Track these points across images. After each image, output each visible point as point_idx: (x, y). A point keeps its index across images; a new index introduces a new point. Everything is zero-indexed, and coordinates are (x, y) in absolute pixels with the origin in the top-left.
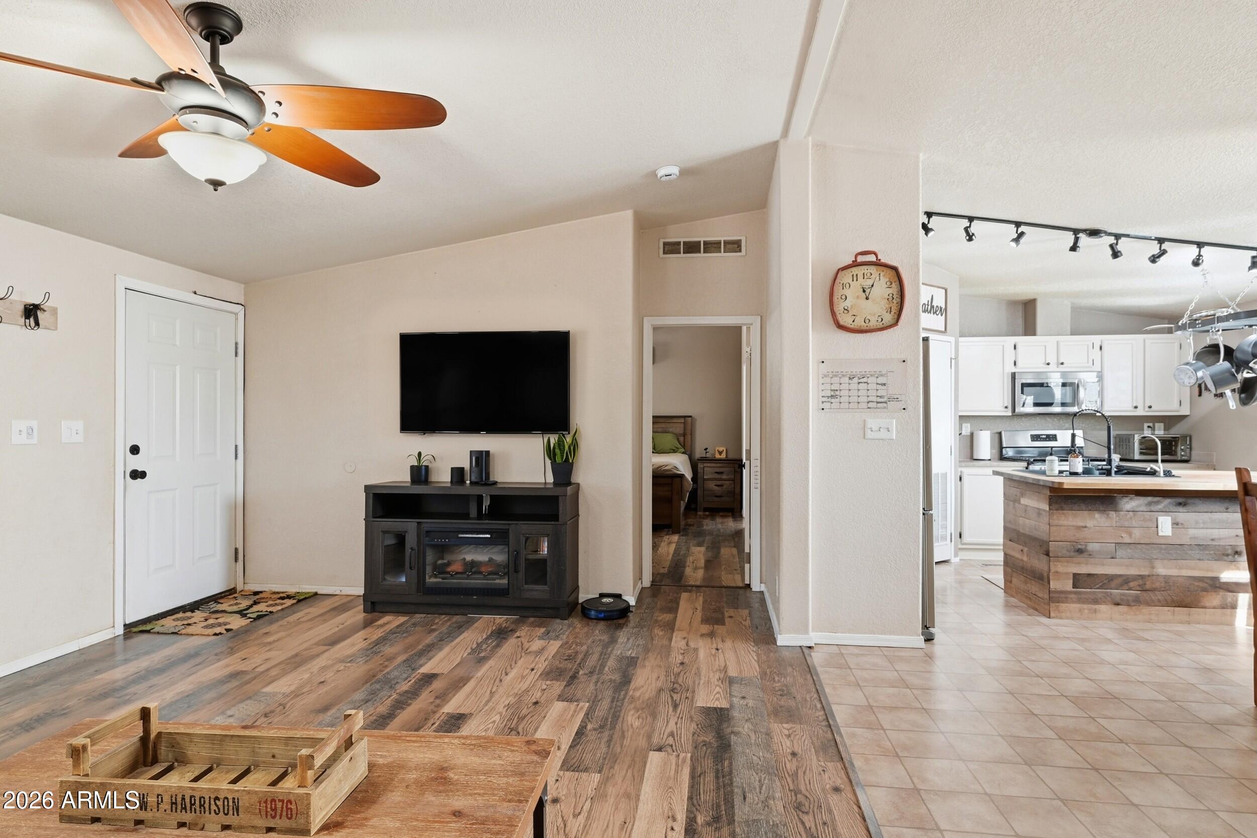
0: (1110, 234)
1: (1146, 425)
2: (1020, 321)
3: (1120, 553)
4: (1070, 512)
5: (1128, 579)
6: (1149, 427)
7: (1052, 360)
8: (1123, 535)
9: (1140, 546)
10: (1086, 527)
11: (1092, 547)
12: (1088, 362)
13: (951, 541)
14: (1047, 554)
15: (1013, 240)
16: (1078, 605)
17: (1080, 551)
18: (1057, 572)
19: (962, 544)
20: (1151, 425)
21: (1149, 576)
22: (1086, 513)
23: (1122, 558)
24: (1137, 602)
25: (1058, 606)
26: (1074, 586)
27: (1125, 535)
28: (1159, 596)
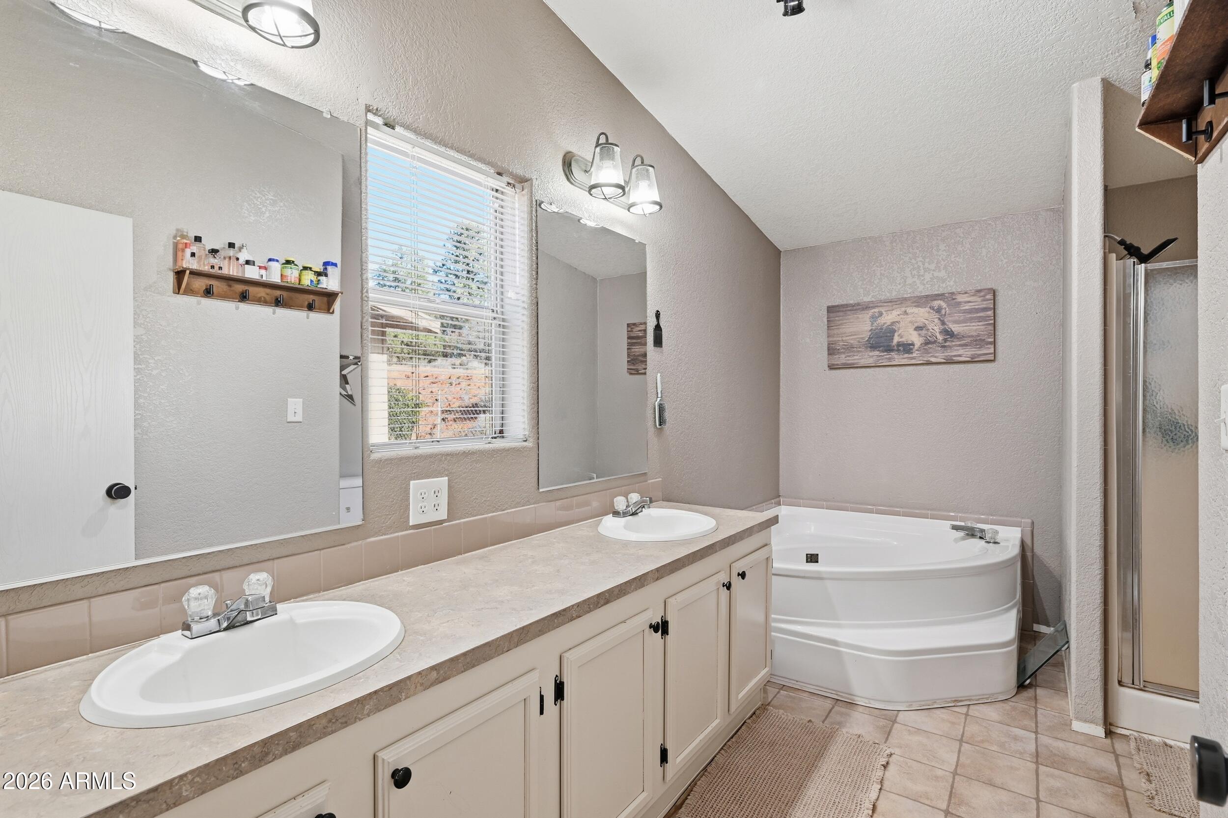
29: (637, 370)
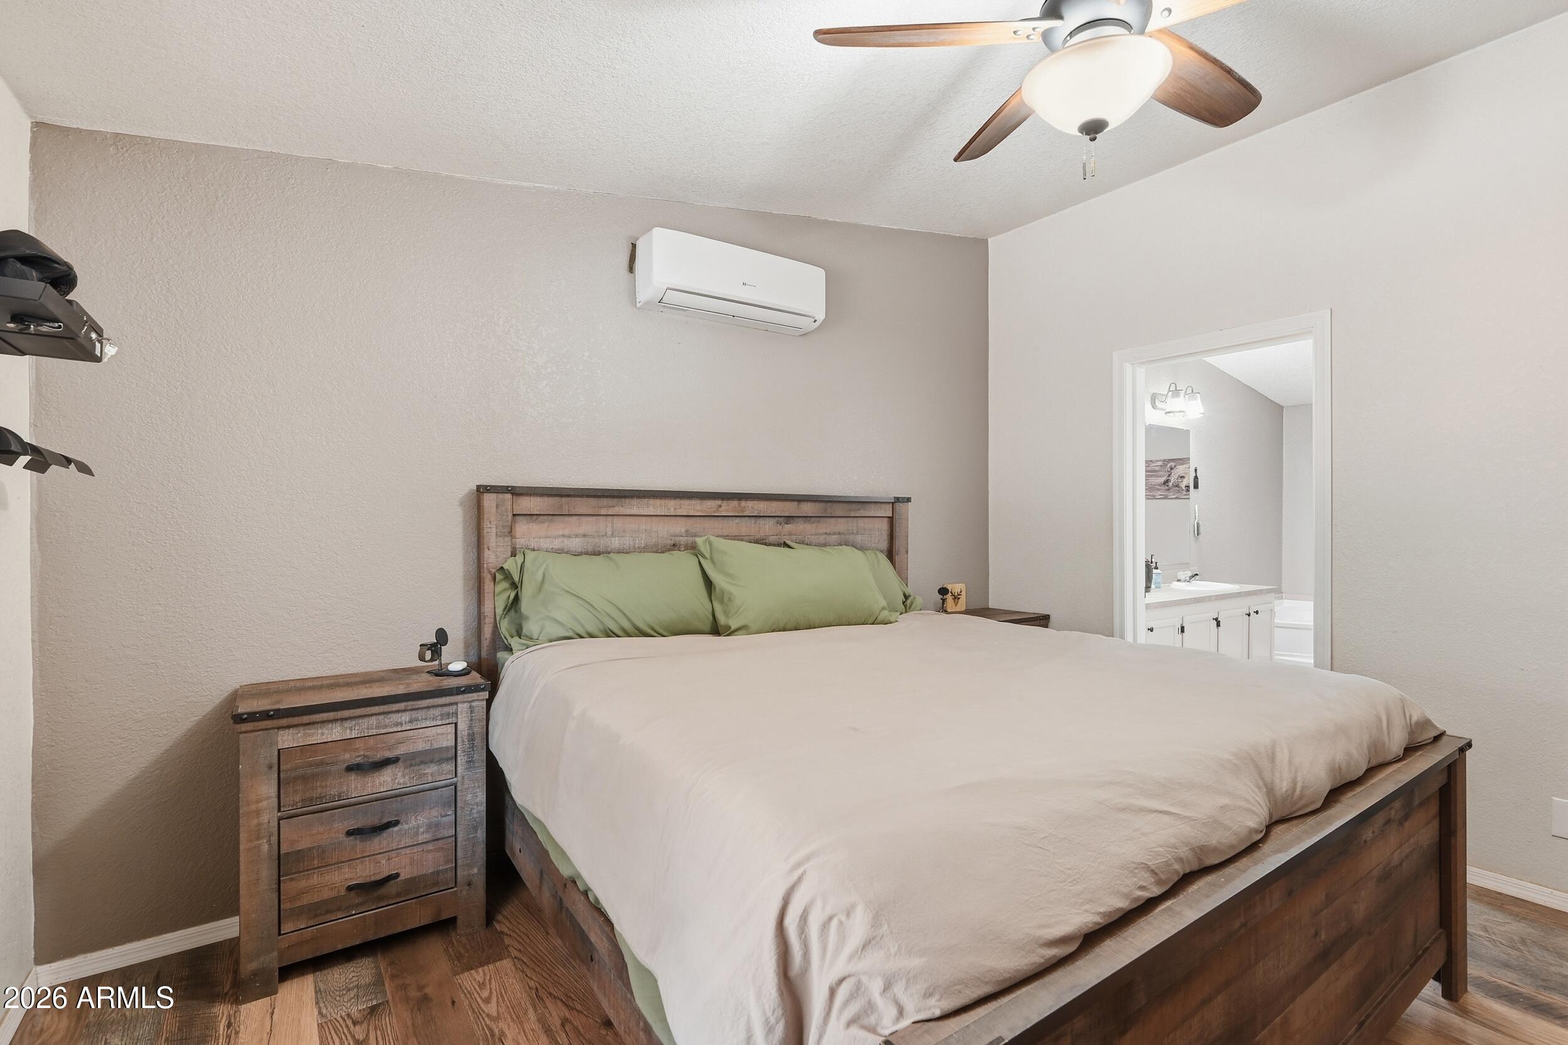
29: (1154, 496)
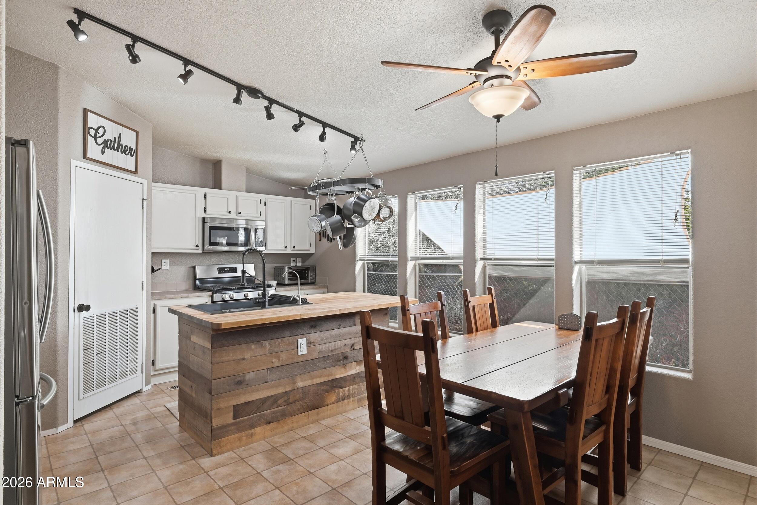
0: (265, 97)
1: (292, 259)
2: (210, 177)
3: (272, 376)
4: (230, 348)
5: (277, 397)
6: (294, 261)
7: (233, 209)
8: (273, 361)
9: (285, 367)
10: (244, 359)
11: (250, 376)
12: (257, 214)
13: (142, 372)
14: (210, 393)
15: (181, 76)
16: (237, 435)
17: (239, 383)
18: (218, 409)
19: (155, 371)
20: (295, 259)
21: (292, 391)
22: (244, 346)
23: (273, 381)
24: (284, 416)
25: (220, 442)
26: (234, 418)
27: (275, 360)
28: (299, 405)
